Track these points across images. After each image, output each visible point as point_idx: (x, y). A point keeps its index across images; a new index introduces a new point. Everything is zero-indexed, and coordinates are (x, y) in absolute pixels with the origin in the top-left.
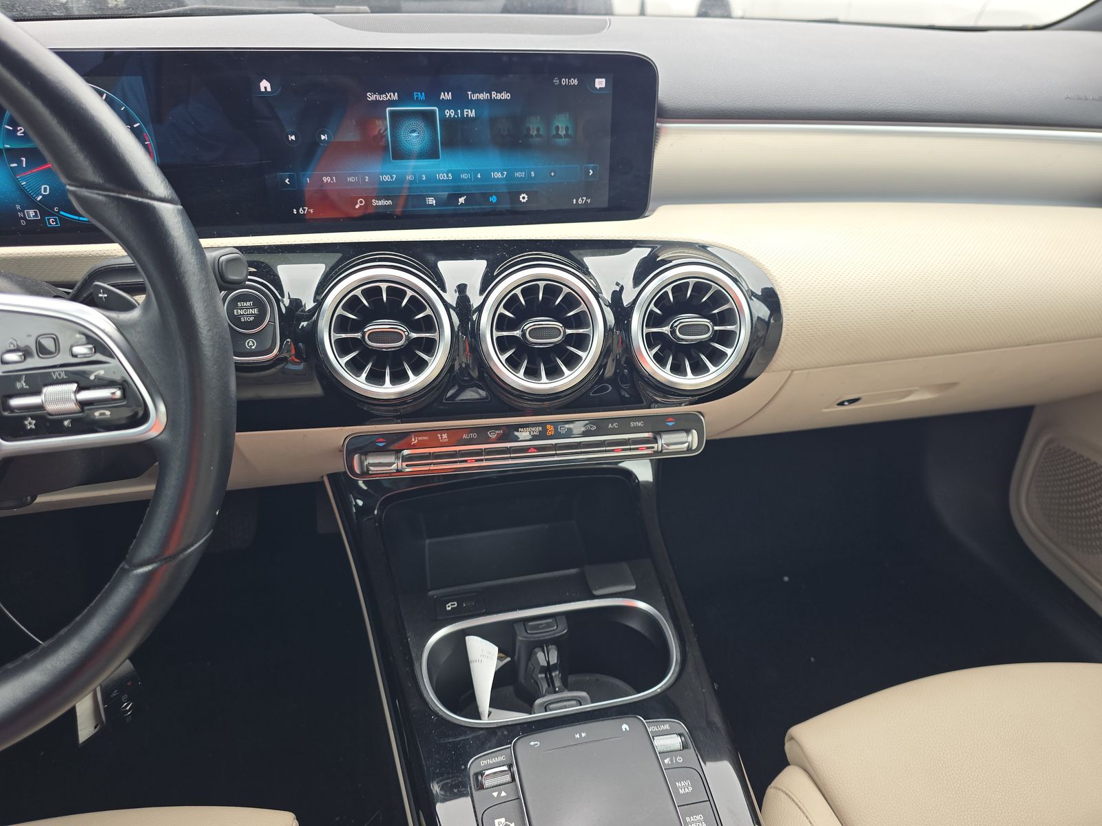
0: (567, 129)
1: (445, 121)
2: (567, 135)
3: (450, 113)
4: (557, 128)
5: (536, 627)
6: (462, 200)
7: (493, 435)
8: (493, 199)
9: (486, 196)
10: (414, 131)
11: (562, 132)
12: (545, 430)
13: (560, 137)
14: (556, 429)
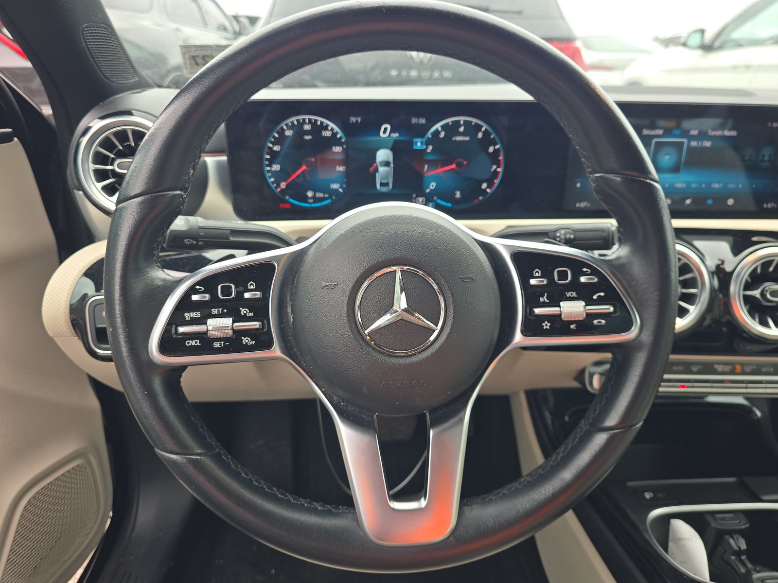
0: (770, 156)
1: (689, 147)
2: (769, 161)
3: (694, 144)
4: (764, 156)
5: (724, 519)
6: (688, 202)
7: (695, 369)
8: (710, 202)
9: (705, 199)
10: (667, 154)
11: (766, 158)
12: (735, 368)
13: (764, 161)
14: (743, 368)
